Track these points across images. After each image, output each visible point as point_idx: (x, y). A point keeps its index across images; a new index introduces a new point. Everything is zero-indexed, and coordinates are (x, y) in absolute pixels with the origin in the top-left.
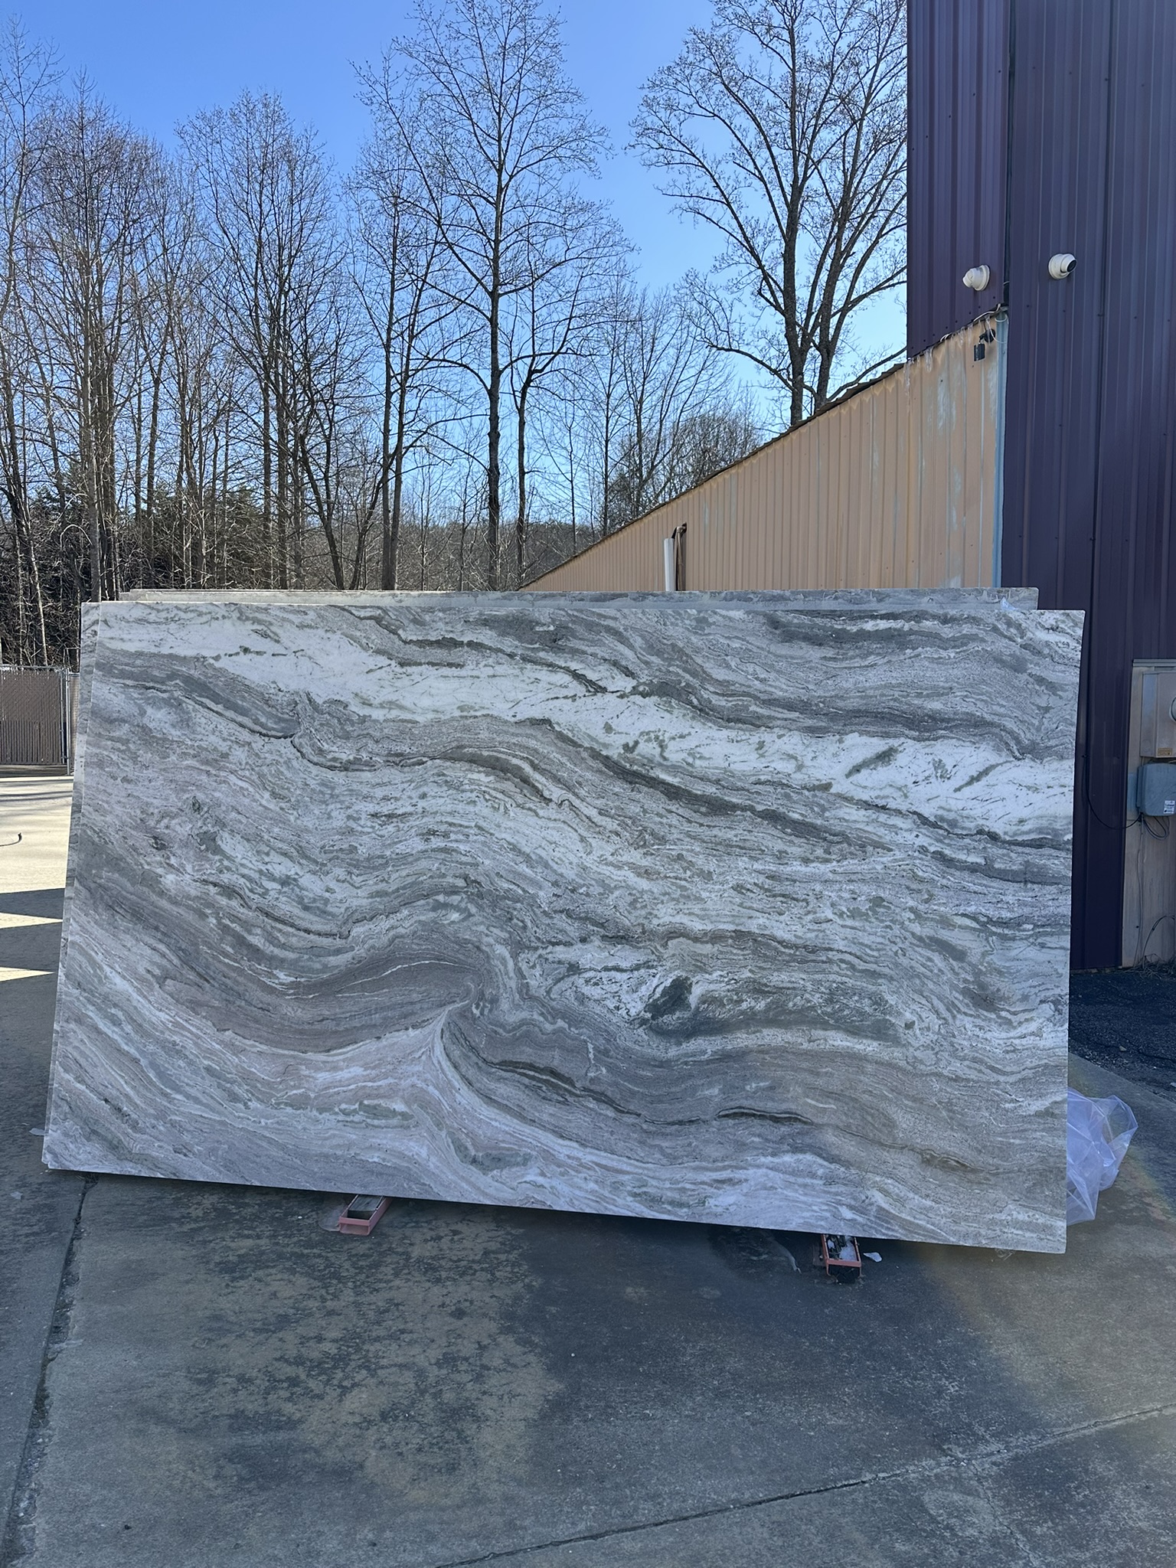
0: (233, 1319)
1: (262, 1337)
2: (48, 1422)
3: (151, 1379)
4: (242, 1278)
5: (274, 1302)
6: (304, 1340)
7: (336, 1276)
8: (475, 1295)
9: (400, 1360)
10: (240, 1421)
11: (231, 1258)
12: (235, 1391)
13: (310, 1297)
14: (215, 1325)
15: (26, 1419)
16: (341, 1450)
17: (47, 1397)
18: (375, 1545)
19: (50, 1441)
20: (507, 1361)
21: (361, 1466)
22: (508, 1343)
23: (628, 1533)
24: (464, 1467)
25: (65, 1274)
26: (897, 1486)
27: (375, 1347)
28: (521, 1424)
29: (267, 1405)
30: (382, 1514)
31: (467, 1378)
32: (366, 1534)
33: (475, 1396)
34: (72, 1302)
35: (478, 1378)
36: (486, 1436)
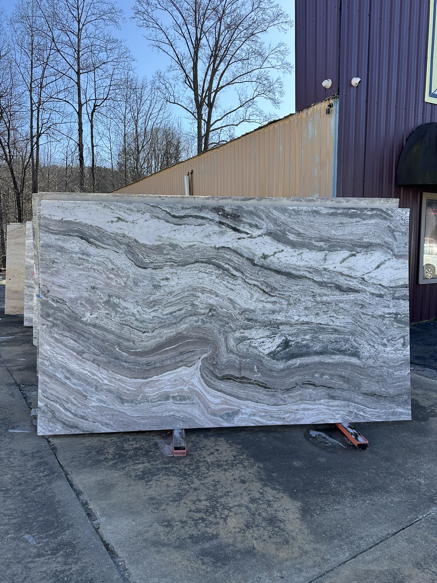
0: (159, 498)
1: (176, 503)
2: (117, 555)
3: (146, 528)
4: (150, 481)
5: (170, 489)
6: (194, 502)
7: (185, 474)
8: (243, 473)
9: (236, 503)
10: (195, 540)
11: (139, 473)
12: (183, 527)
13: (183, 484)
14: (155, 502)
15: (108, 556)
16: (242, 543)
17: (108, 544)
18: (283, 578)
19: (125, 563)
20: (274, 497)
21: (254, 548)
22: (268, 489)
23: (364, 553)
24: (291, 541)
25: (75, 490)
26: (432, 518)
27: (222, 500)
28: (298, 520)
29: (200, 530)
30: (276, 565)
31: (265, 506)
32: (276, 574)
33: (273, 512)
34: (87, 502)
35: (269, 505)
36: (289, 527)
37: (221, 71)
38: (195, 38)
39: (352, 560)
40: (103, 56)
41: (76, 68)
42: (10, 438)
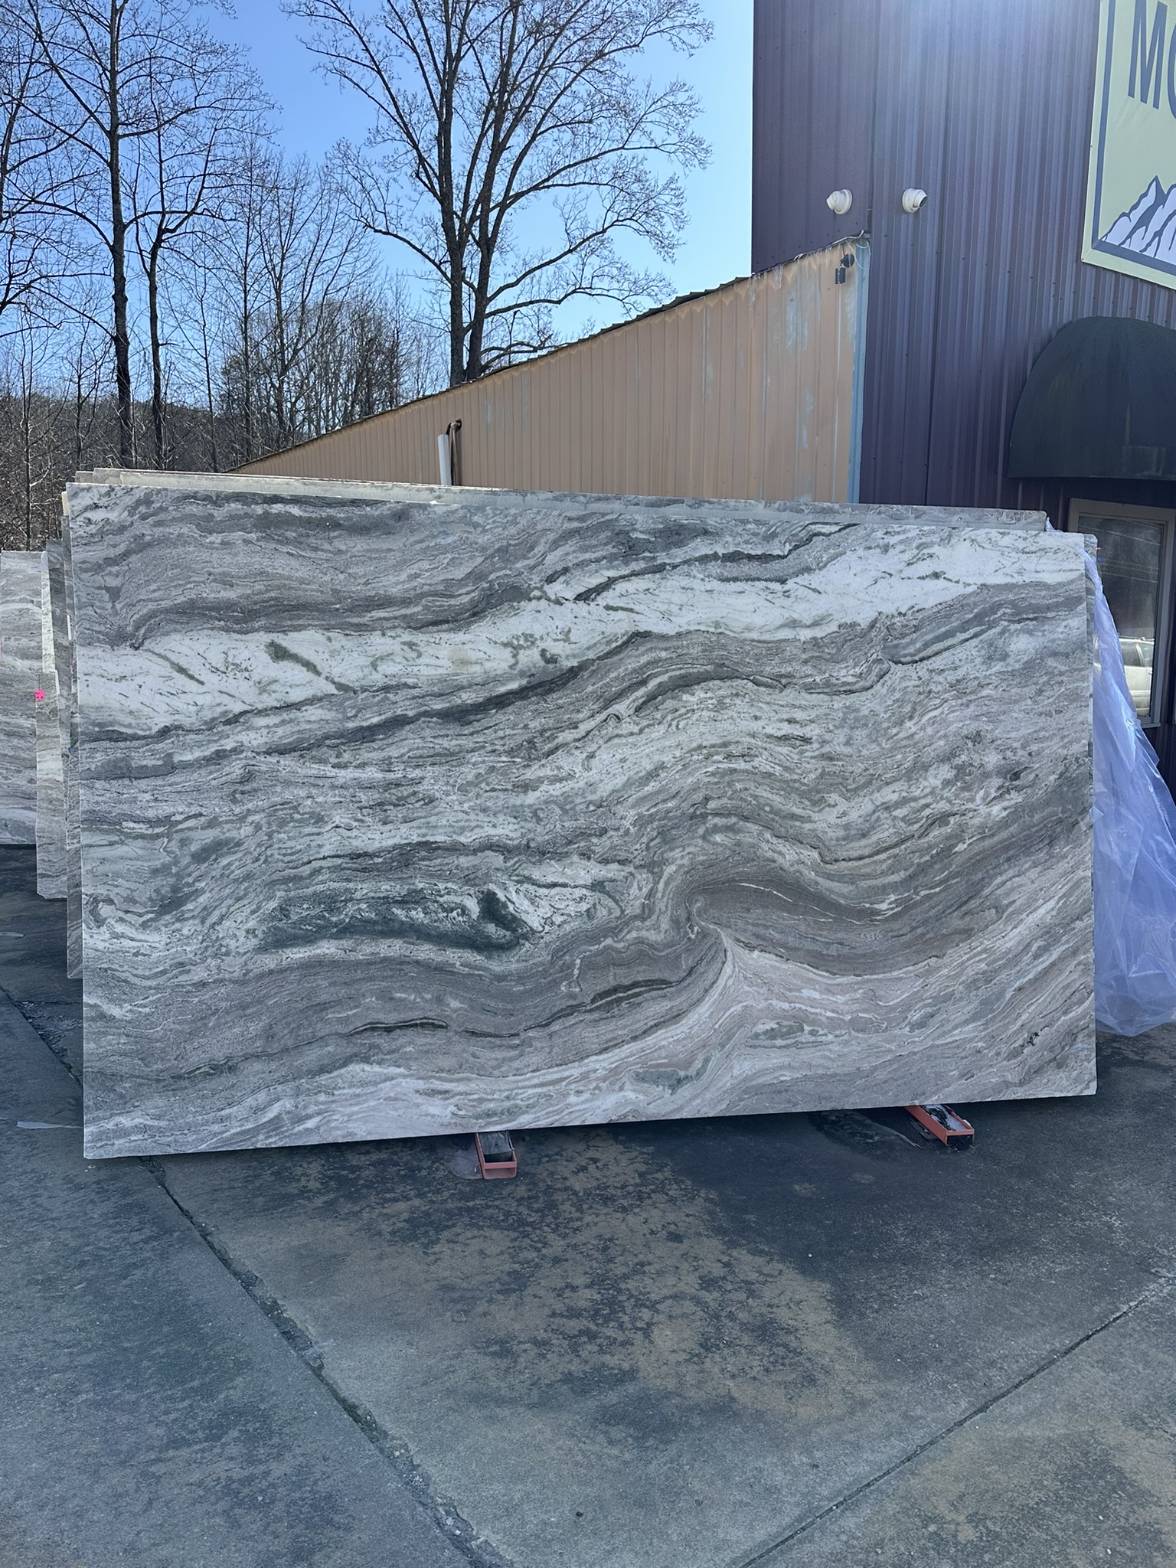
0: (464, 1285)
1: (513, 1298)
2: (386, 1433)
3: (447, 1362)
4: (433, 1242)
5: (489, 1261)
6: (559, 1293)
7: (522, 1222)
8: (671, 1217)
9: (666, 1292)
10: (579, 1385)
11: (401, 1225)
12: (544, 1356)
13: (520, 1248)
14: (456, 1295)
15: (359, 1435)
16: (700, 1389)
17: (356, 1407)
18: (817, 1466)
19: (407, 1450)
20: (760, 1273)
21: (733, 1399)
22: (741, 1254)
23: (1003, 1399)
24: (821, 1377)
25: (236, 1274)
26: (1151, 1310)
27: (631, 1284)
28: (829, 1327)
29: (586, 1362)
30: (794, 1437)
31: (742, 1296)
32: (799, 1459)
33: (765, 1310)
34: (275, 1302)
35: (751, 1294)
36: (811, 1345)
37: (517, 151)
38: (442, 54)
39: (978, 1417)
40: (183, 89)
41: (106, 120)
42: (25, 1145)
